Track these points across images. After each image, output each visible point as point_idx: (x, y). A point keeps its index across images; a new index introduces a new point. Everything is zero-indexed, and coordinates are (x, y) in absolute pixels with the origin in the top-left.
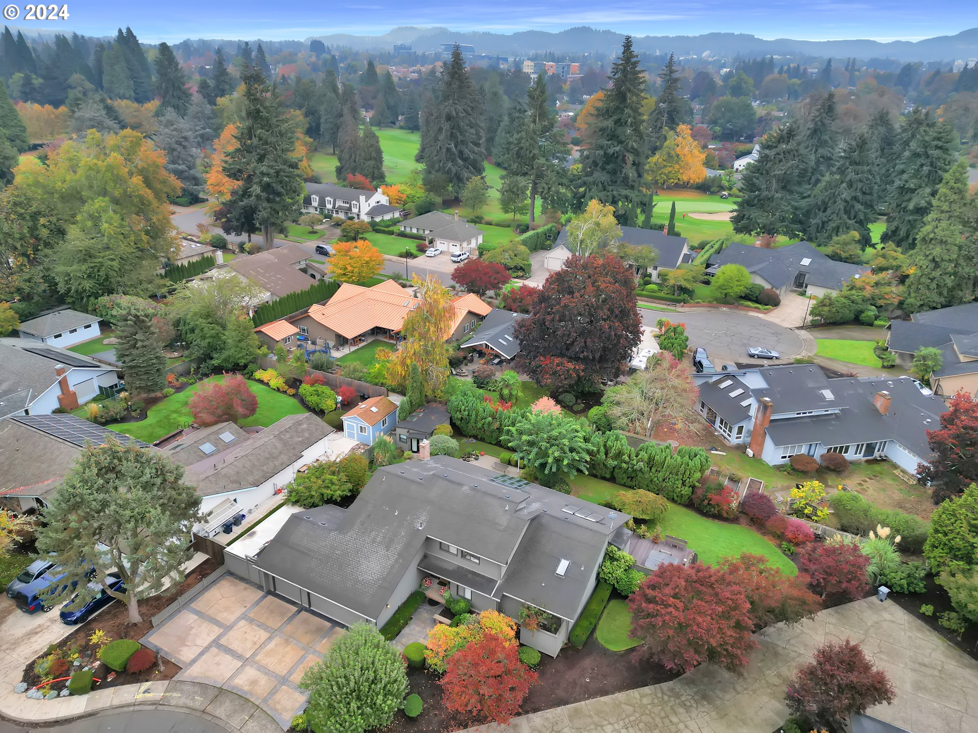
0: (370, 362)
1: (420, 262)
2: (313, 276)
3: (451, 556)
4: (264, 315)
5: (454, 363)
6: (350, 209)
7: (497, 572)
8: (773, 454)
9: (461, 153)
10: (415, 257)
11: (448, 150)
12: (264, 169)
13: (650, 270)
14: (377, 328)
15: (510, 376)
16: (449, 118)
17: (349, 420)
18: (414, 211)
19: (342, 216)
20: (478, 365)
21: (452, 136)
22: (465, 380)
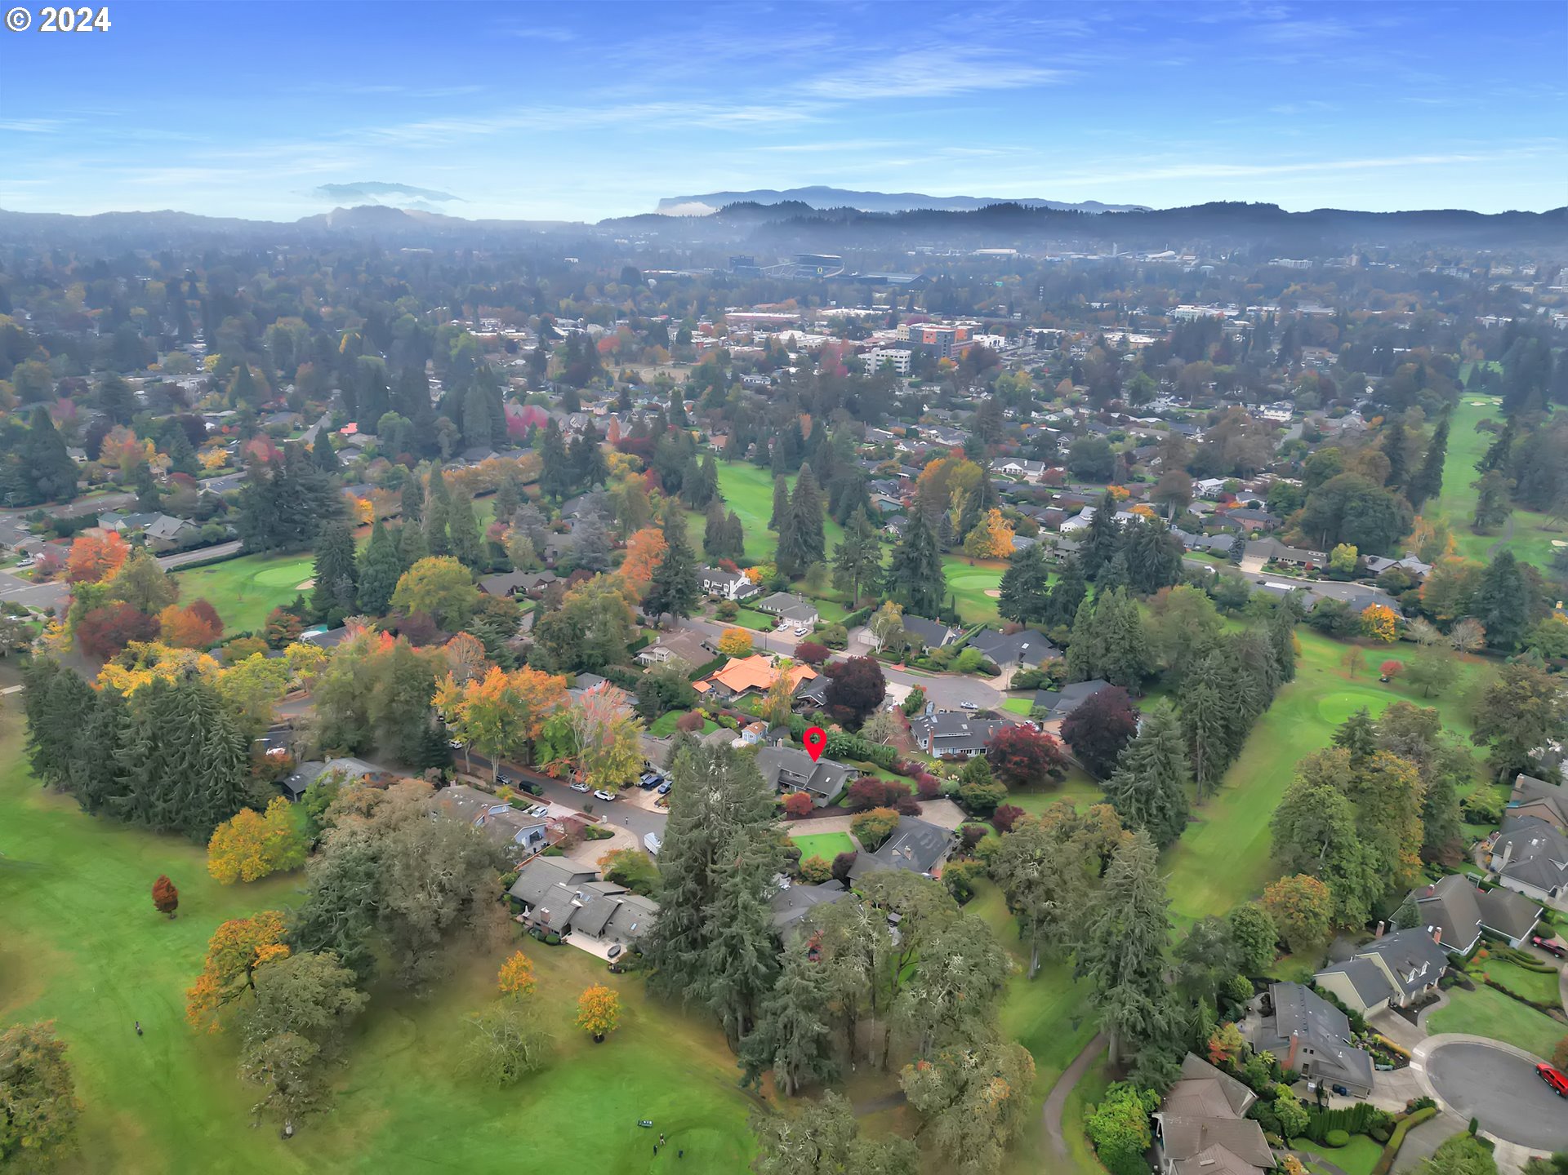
0: (750, 705)
1: (774, 635)
2: (715, 653)
3: (790, 777)
4: (695, 676)
5: (794, 707)
6: (722, 589)
7: (806, 782)
8: (937, 753)
9: (805, 541)
10: (770, 631)
11: (796, 539)
12: (678, 580)
13: (924, 648)
14: (752, 687)
15: (818, 714)
16: (797, 516)
17: (745, 732)
18: (769, 589)
19: (715, 592)
20: (807, 708)
21: (799, 529)
22: (799, 715)
